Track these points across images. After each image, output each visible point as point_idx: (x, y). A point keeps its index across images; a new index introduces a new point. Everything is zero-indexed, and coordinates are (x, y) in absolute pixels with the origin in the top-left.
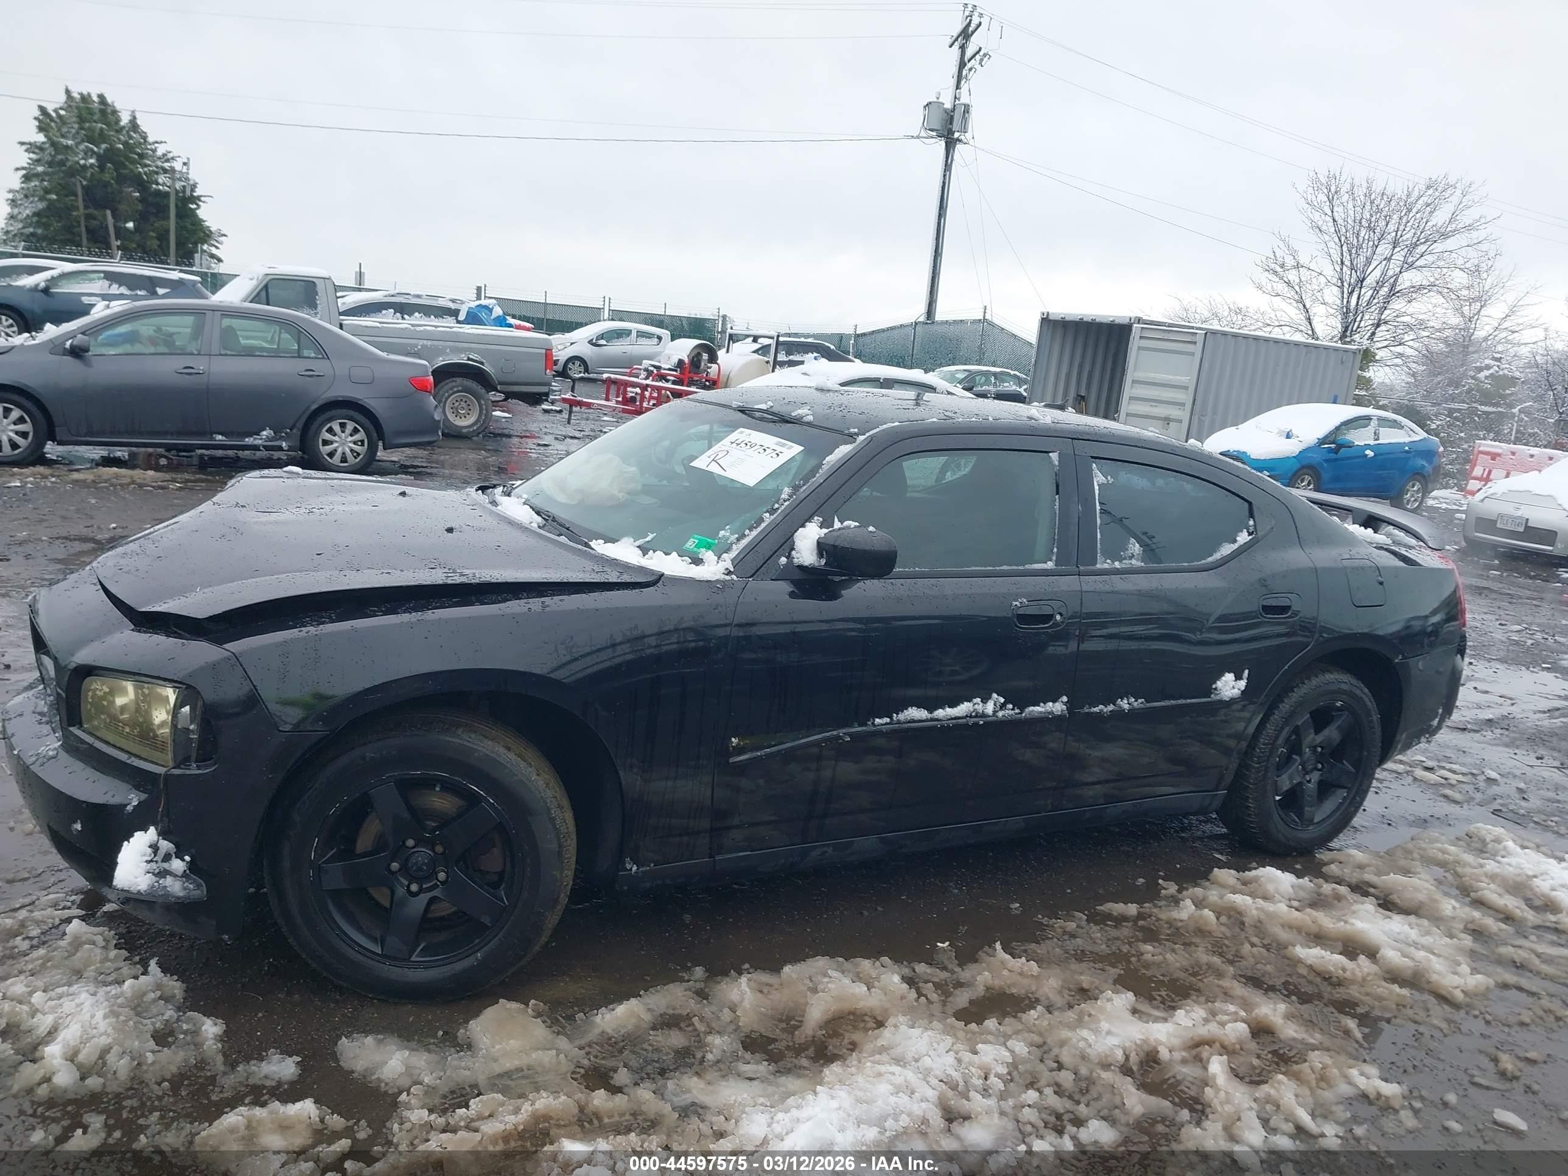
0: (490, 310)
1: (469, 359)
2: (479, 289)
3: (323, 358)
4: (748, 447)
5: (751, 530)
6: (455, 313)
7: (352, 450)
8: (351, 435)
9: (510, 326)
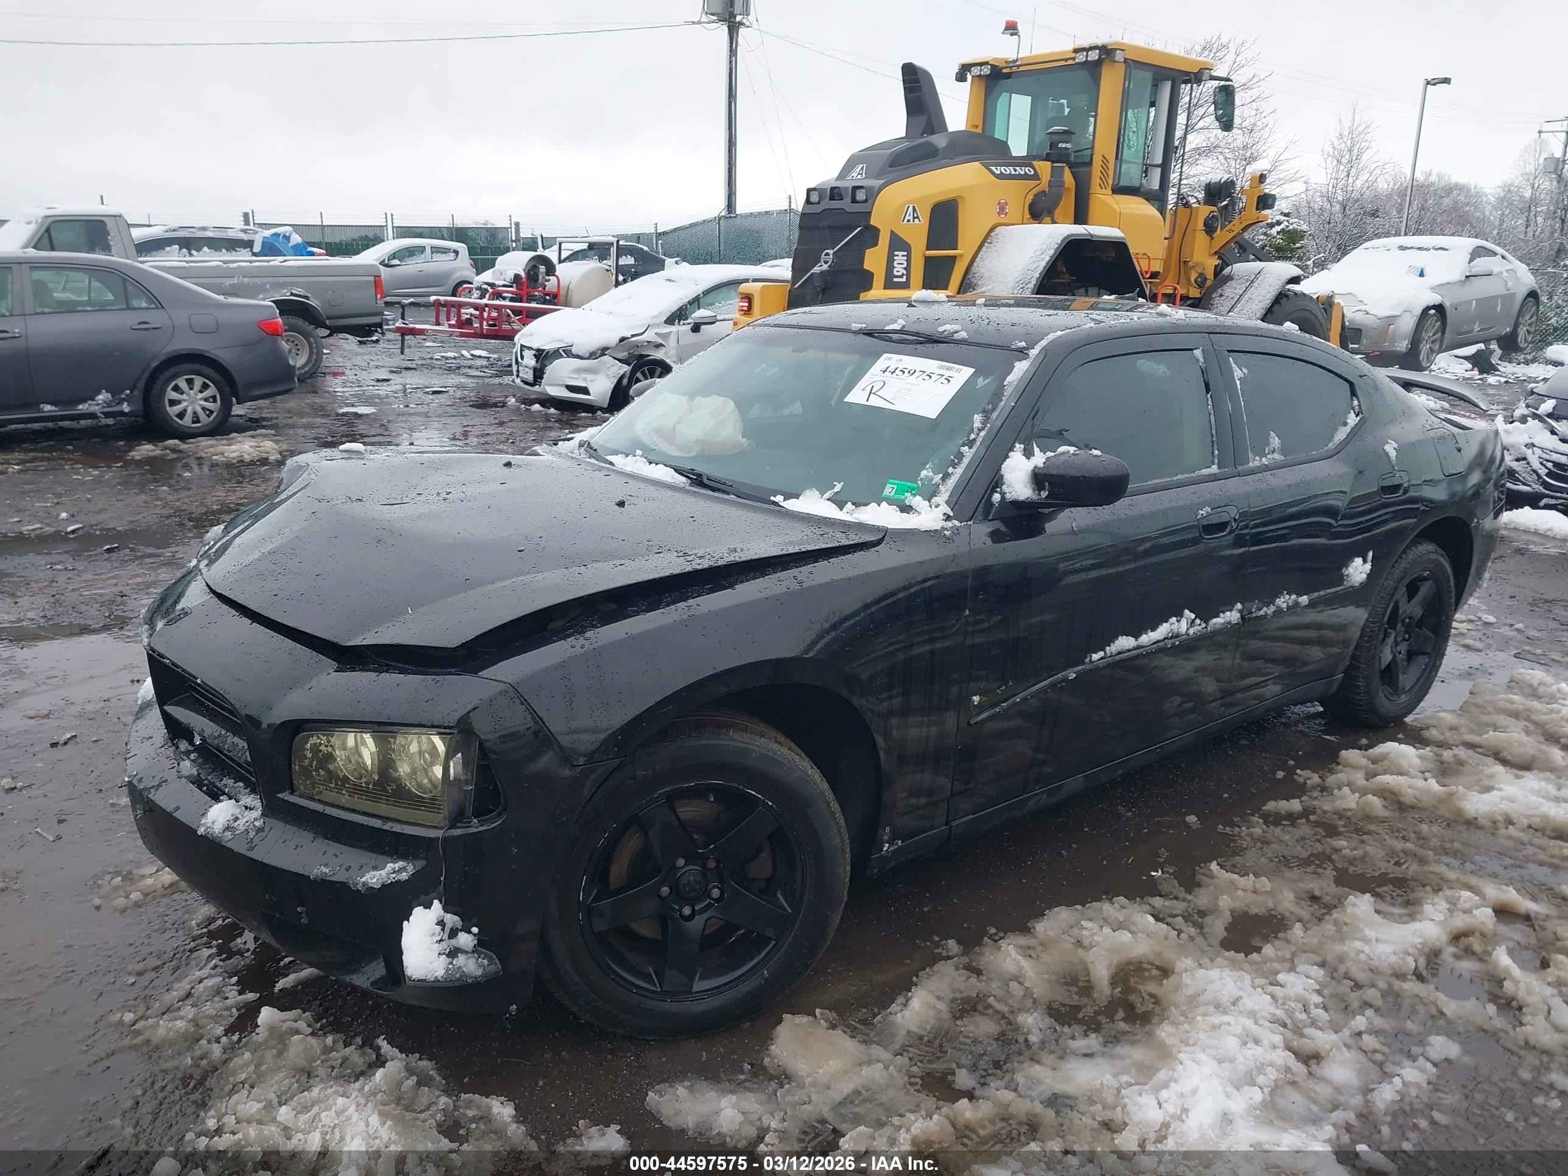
0: (287, 238)
1: (292, 294)
2: (246, 215)
3: (157, 308)
4: (906, 374)
5: (954, 466)
6: (249, 244)
7: (203, 409)
8: (201, 392)
9: (312, 254)
